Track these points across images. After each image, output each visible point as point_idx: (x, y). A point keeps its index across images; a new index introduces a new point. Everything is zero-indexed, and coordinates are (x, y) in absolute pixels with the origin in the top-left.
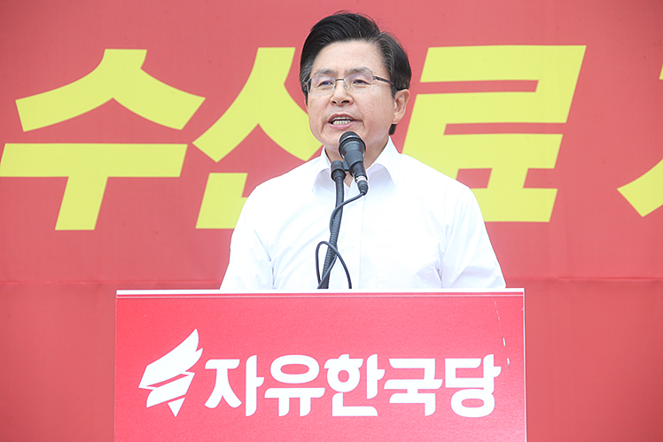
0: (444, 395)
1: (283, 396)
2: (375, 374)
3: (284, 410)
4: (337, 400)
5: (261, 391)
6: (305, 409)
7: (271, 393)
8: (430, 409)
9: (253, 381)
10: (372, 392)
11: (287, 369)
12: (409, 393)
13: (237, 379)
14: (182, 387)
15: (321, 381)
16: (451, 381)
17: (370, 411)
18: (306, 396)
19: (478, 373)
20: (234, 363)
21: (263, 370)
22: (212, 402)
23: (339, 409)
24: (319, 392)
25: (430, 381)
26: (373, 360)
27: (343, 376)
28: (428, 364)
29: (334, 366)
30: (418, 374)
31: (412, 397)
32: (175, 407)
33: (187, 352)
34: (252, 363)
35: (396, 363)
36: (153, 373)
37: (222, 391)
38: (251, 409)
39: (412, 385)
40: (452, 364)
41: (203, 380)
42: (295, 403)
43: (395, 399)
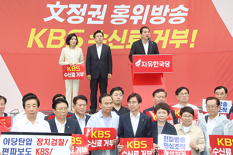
0: (165, 65)
1: (149, 65)
2: (158, 63)
3: (149, 67)
4: (154, 66)
5: (147, 65)
6: (151, 67)
7: (148, 65)
8: (163, 66)
9: (146, 64)
10: (158, 65)
11: (149, 63)
12: (161, 65)
13: (145, 64)
14: (139, 64)
15: (153, 64)
16: (165, 64)
17: (158, 67)
18: (151, 65)
19: (168, 63)
20: (144, 62)
21: (147, 63)
22: (142, 66)
23: (155, 67)
24: (153, 65)
25: (163, 64)
26: (158, 62)
27: (155, 63)
28: (163, 62)
29: (154, 62)
30: (162, 63)
31: (162, 65)
32: (139, 66)
33: (140, 61)
34: (146, 62)
35: (160, 62)
36: (136, 63)
37: (143, 65)
38: (146, 67)
39: (162, 64)
40: (165, 62)
41: (141, 64)
42: (150, 66)
43: (160, 65)
